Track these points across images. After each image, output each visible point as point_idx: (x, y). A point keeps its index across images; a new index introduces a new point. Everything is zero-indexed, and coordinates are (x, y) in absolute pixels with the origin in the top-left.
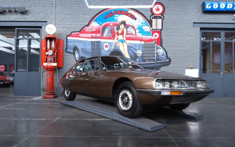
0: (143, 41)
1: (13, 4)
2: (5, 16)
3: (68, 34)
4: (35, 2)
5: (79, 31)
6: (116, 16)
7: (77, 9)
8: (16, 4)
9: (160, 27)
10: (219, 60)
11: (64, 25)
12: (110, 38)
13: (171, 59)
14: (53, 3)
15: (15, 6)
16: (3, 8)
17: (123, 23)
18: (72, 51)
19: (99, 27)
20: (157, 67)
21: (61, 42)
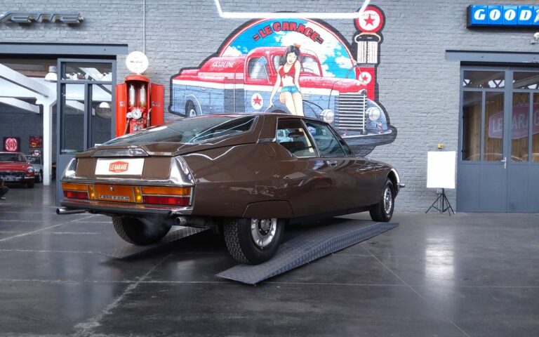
0: (336, 89)
1: (53, 6)
2: (34, 32)
3: (173, 73)
4: (100, 2)
5: (197, 66)
6: (278, 35)
7: (194, 19)
8: (59, 6)
9: (373, 59)
10: (500, 130)
11: (166, 53)
12: (264, 83)
13: (398, 129)
14: (141, 3)
15: (58, 11)
16: (32, 15)
17: (294, 49)
18: (182, 111)
19: (241, 59)
20: (367, 145)
21: (159, 90)
